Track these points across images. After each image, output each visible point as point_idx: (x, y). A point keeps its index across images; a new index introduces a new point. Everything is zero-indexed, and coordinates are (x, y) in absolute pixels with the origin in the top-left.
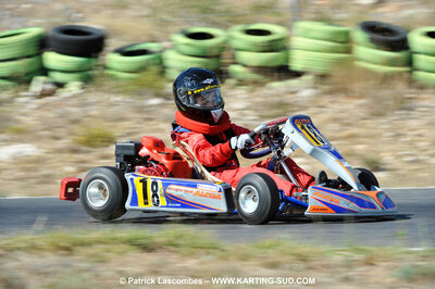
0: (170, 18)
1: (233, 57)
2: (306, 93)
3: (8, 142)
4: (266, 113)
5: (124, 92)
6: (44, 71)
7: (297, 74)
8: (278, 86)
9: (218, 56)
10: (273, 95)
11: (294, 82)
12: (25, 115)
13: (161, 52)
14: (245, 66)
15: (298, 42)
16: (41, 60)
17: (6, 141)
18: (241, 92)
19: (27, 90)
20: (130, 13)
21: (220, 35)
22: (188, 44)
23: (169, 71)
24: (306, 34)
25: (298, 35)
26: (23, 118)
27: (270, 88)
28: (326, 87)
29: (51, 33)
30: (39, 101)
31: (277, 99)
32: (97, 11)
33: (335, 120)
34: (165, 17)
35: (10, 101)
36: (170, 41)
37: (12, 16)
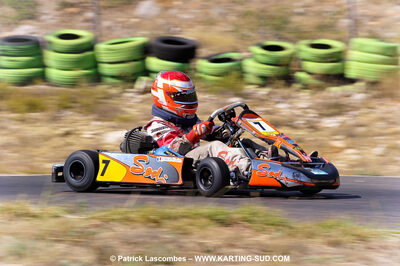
0: (250, 34)
1: (300, 66)
2: (359, 97)
3: (115, 128)
4: (325, 112)
5: (210, 92)
6: (147, 72)
7: (352, 81)
8: (336, 91)
9: (287, 65)
10: (331, 98)
11: (348, 88)
12: (130, 107)
13: (241, 60)
14: (309, 73)
15: (353, 54)
16: (144, 64)
17: (114, 127)
18: (305, 94)
19: (132, 88)
20: (218, 28)
21: (290, 48)
22: (263, 55)
23: (247, 76)
24: (361, 49)
25: (354, 50)
26: (128, 110)
27: (329, 92)
28: (375, 93)
29: (154, 42)
30: (141, 96)
31: (334, 101)
32: (191, 26)
33: (382, 119)
34: (245, 32)
35: (118, 96)
36: (249, 52)
37: (123, 27)
